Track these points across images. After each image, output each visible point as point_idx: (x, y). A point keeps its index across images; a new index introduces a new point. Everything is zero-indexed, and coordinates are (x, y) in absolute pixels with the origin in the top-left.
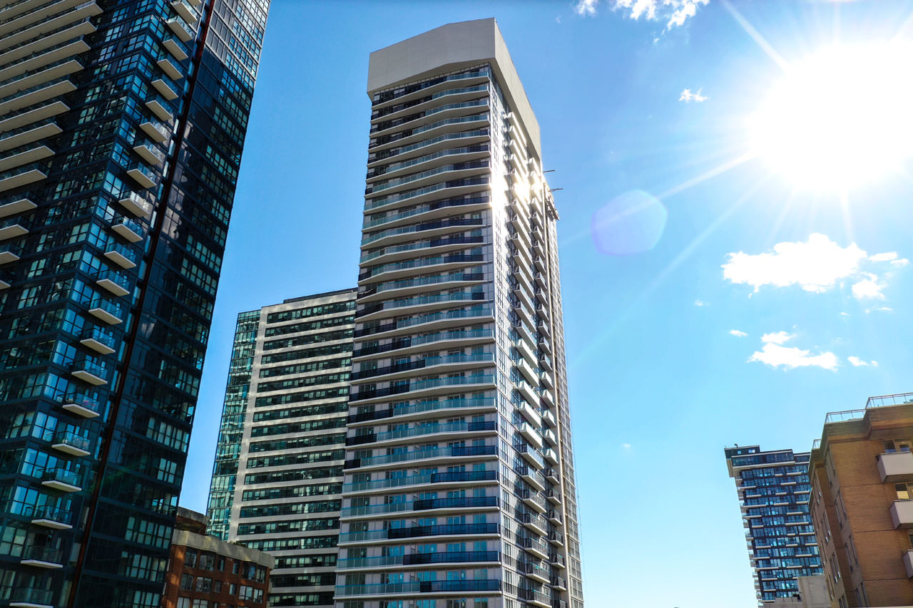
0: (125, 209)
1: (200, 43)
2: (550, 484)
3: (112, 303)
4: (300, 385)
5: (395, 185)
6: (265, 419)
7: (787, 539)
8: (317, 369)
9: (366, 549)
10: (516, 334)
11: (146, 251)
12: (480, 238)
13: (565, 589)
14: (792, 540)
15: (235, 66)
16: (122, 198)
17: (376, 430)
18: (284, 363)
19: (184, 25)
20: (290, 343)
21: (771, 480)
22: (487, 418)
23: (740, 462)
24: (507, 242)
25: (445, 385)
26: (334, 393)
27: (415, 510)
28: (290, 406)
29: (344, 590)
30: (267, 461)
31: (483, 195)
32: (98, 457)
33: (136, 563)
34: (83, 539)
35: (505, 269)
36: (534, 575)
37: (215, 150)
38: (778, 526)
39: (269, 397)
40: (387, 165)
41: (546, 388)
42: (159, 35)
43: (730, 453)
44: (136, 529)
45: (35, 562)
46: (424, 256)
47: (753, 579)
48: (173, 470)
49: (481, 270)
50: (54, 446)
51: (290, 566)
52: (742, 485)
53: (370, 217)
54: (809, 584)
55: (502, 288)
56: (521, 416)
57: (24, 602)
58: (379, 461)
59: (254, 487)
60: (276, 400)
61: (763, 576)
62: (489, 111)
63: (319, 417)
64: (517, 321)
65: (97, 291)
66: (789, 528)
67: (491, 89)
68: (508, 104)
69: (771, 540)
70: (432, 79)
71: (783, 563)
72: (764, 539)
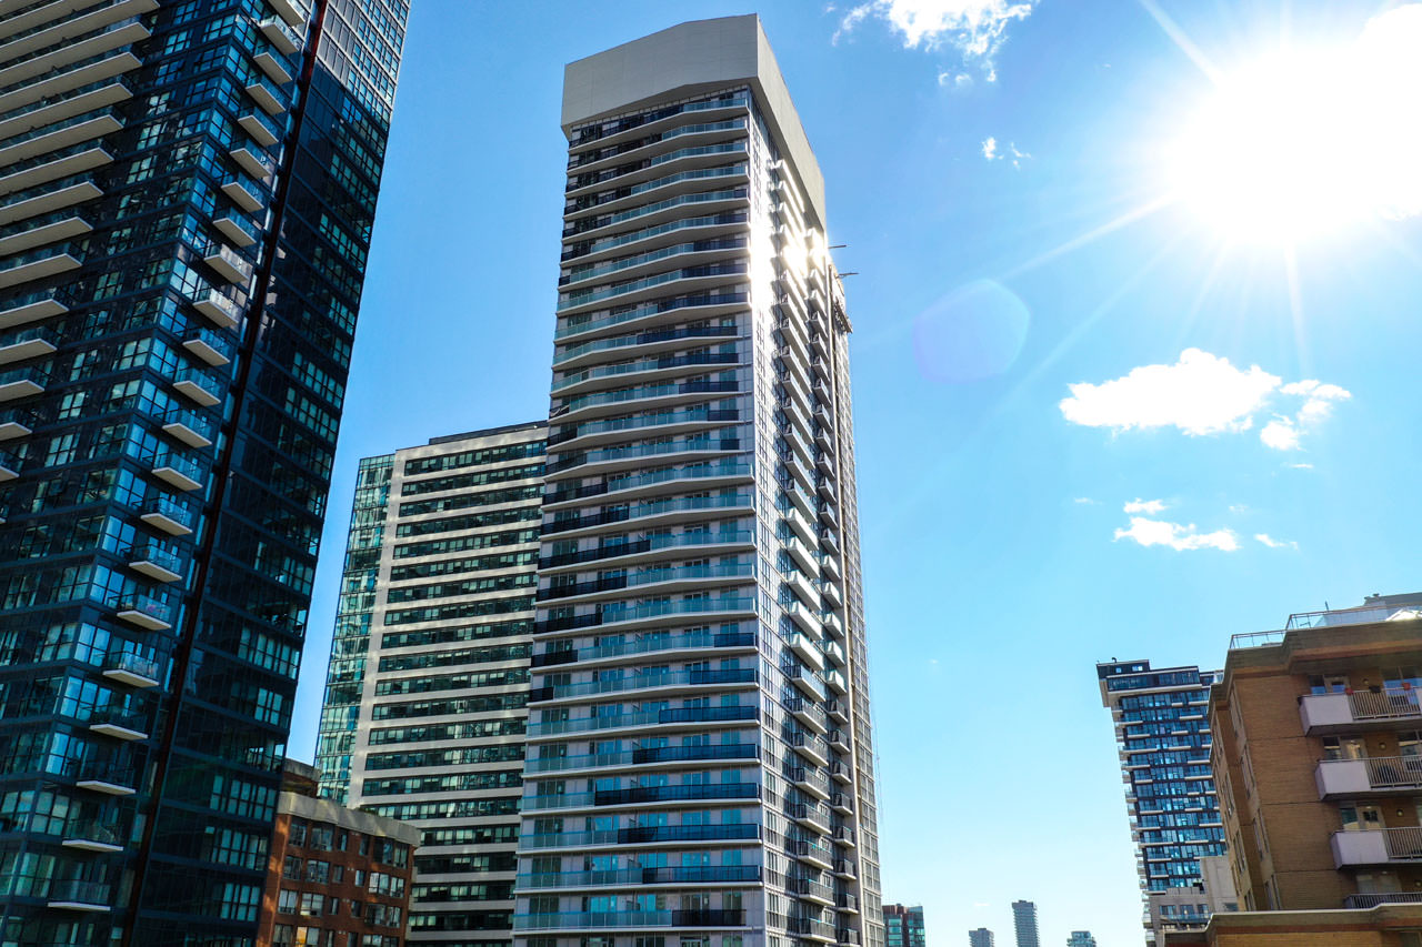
0: (204, 316)
1: (309, 55)
2: (835, 724)
3: (186, 459)
4: (457, 570)
5: (604, 272)
6: (404, 620)
7: (1186, 800)
8: (482, 546)
9: (561, 821)
10: (787, 500)
11: (233, 378)
12: (733, 356)
13: (854, 878)
14: (1194, 802)
15: (362, 90)
16: (198, 300)
17: (577, 644)
18: (431, 537)
19: (284, 29)
20: (441, 505)
21: (1165, 712)
22: (743, 628)
23: (1119, 686)
24: (774, 360)
25: (679, 577)
26: (508, 583)
27: (634, 763)
28: (440, 601)
29: (529, 879)
30: (406, 685)
31: (738, 289)
32: (169, 688)
33: (225, 843)
34: (150, 810)
35: (771, 402)
36: (810, 857)
37: (333, 221)
38: (1174, 781)
39: (409, 588)
40: (593, 241)
41: (830, 580)
42: (248, 45)
43: (1104, 671)
44: (226, 793)
45: (84, 843)
46: (648, 382)
47: (1136, 860)
48: (277, 706)
49: (735, 405)
50: (105, 673)
51: (442, 843)
52: (1122, 717)
53: (566, 320)
54: (1217, 867)
55: (765, 431)
56: (793, 624)
57: (68, 901)
58: (581, 689)
59: (387, 724)
60: (419, 593)
61: (1149, 855)
62: (747, 159)
63: (484, 619)
64: (788, 481)
65: (163, 441)
66: (1190, 784)
67: (751, 128)
68: (777, 146)
69: (1163, 801)
70: (662, 107)
71: (1181, 837)
72: (1153, 800)
